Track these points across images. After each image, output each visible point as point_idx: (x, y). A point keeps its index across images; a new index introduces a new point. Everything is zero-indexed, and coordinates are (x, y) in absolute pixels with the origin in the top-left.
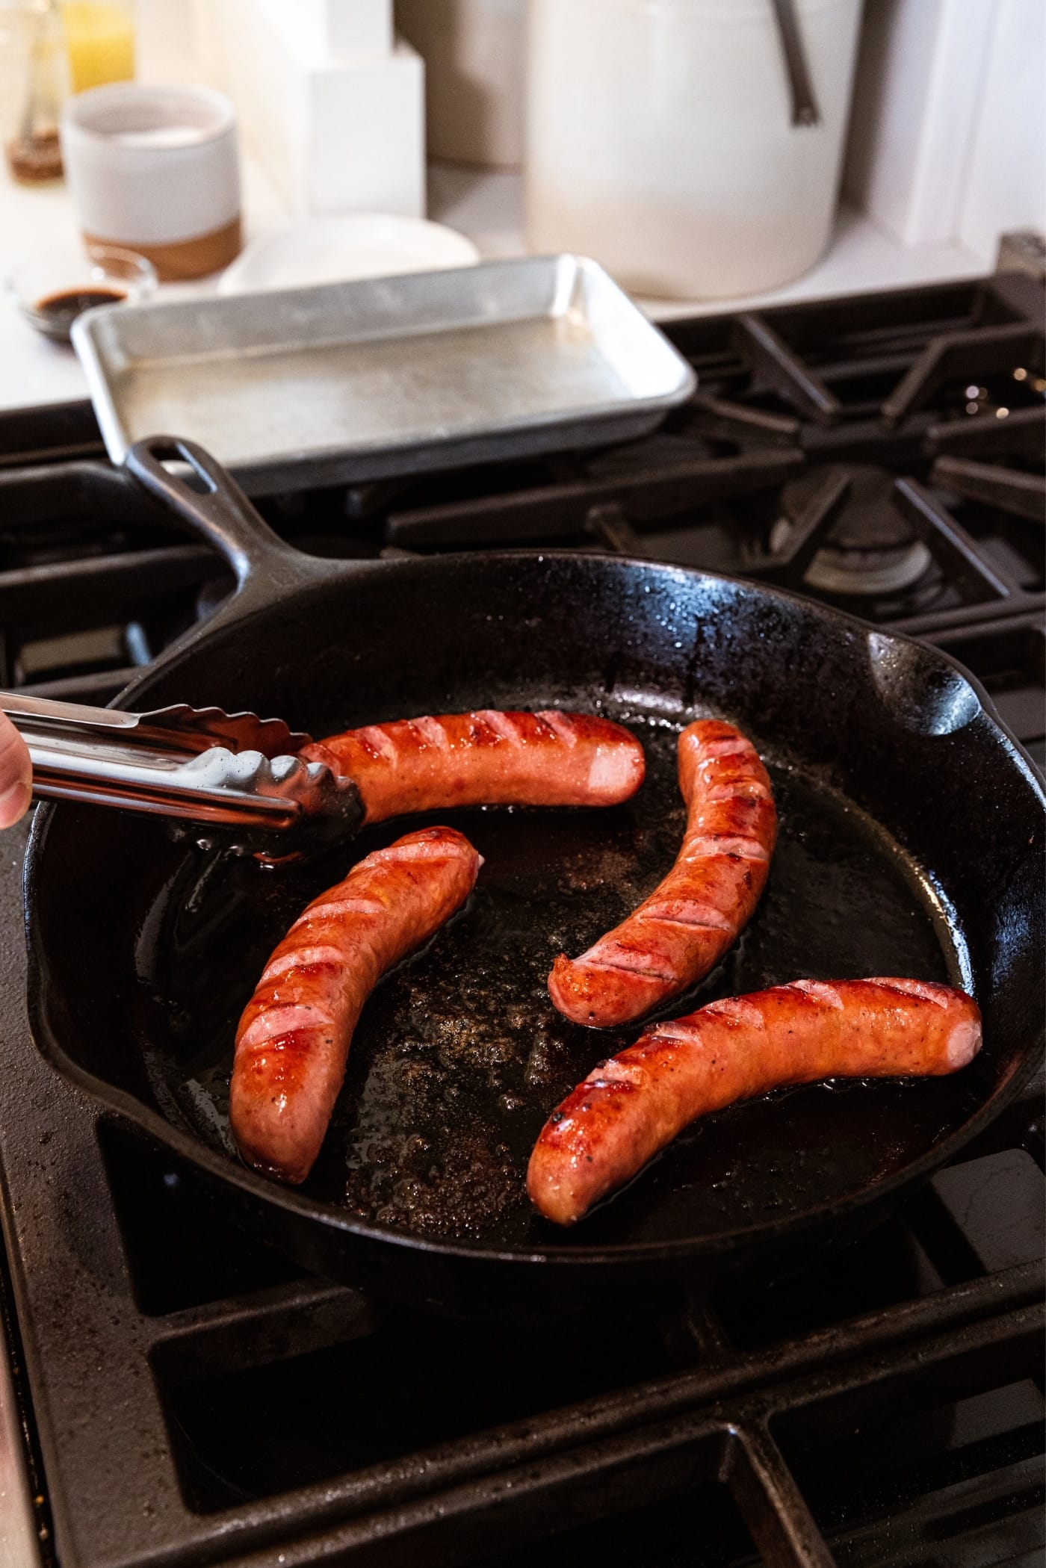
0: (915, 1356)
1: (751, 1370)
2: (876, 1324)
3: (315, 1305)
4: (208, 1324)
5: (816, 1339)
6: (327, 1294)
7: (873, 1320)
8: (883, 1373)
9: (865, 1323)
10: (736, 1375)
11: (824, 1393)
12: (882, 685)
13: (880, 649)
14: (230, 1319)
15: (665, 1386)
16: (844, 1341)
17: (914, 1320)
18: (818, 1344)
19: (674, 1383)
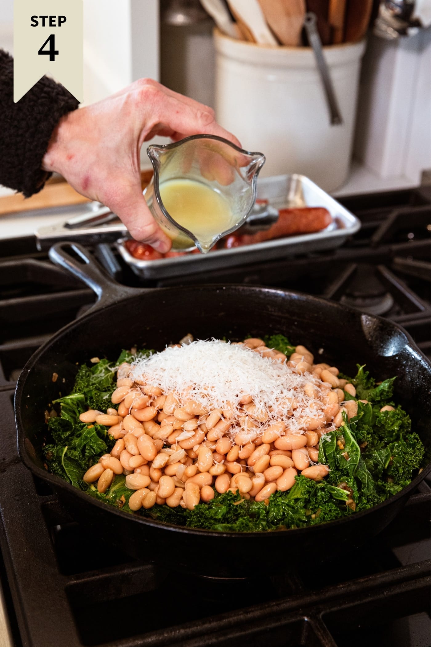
0: (383, 593)
1: (314, 598)
2: (367, 581)
3: (133, 573)
4: (88, 579)
5: (341, 586)
6: (138, 569)
7: (366, 579)
8: (370, 599)
9: (362, 580)
10: (308, 599)
11: (344, 606)
12: (368, 336)
13: (366, 321)
14: (97, 577)
15: (278, 602)
16: (353, 587)
17: (383, 580)
18: (342, 589)
19: (282, 601)
